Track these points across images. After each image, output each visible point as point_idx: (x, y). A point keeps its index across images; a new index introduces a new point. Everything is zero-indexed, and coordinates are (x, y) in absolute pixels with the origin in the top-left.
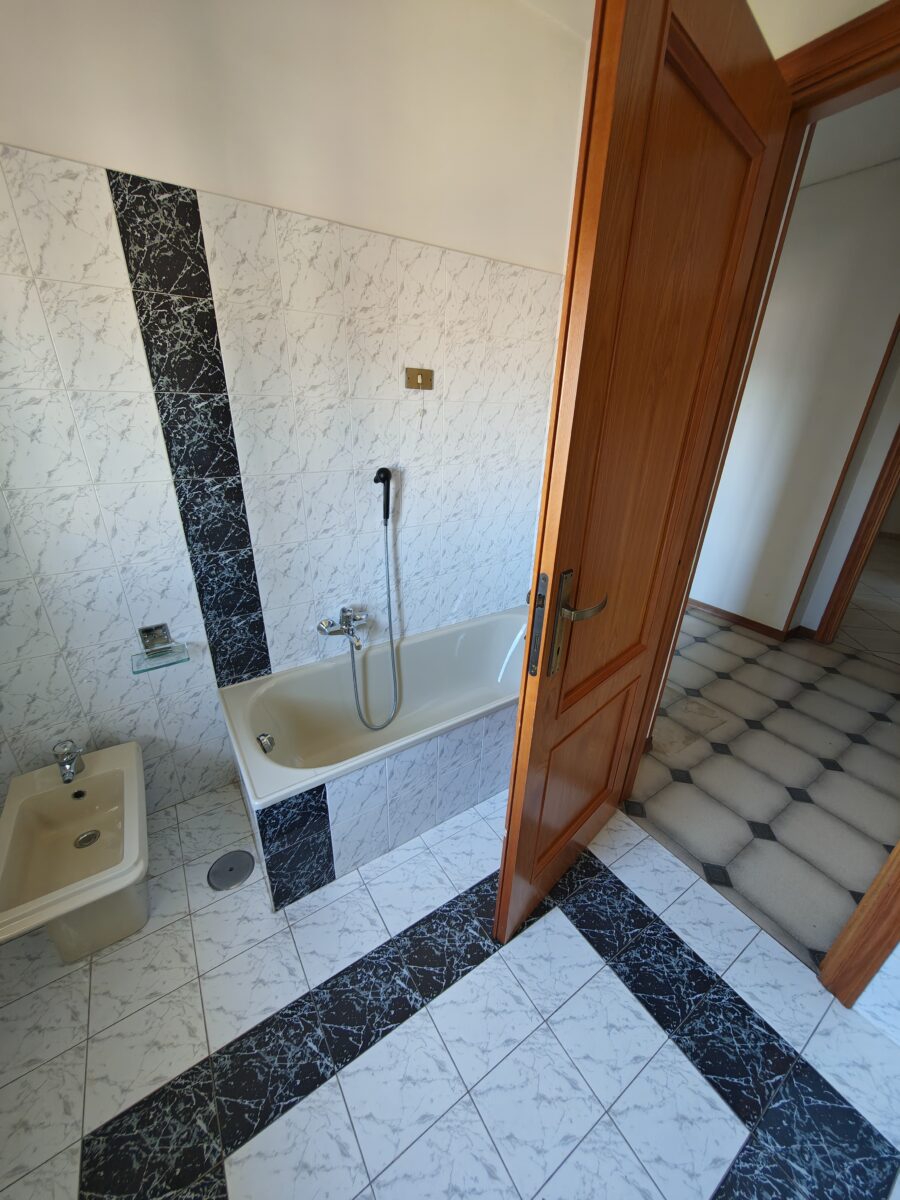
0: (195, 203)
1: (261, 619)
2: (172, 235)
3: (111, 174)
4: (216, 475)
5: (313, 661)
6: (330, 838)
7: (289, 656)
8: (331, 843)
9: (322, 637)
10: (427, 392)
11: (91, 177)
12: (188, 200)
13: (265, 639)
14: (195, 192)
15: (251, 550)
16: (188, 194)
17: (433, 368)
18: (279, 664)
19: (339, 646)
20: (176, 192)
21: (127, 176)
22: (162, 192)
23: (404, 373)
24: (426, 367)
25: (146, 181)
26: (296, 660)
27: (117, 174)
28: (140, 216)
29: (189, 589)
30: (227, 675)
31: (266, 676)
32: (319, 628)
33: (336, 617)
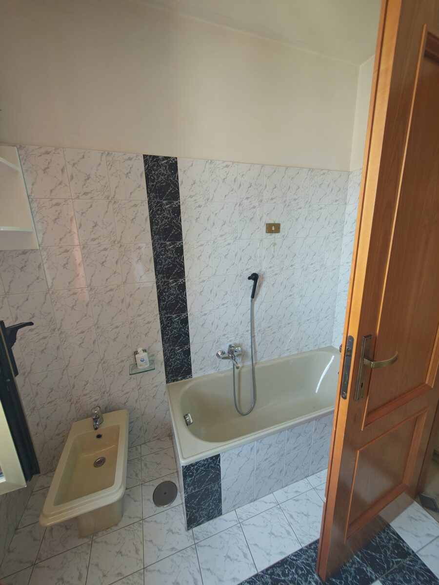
0: (176, 162)
1: (189, 349)
2: (166, 177)
3: (145, 156)
4: (175, 278)
5: (213, 372)
6: (220, 488)
7: (201, 369)
8: (221, 491)
9: (218, 360)
10: (277, 234)
11: (137, 159)
12: (174, 162)
13: (190, 359)
14: (176, 158)
15: (187, 314)
16: (173, 159)
17: (280, 223)
18: (196, 373)
19: (227, 365)
20: (169, 159)
21: (151, 156)
22: (163, 160)
23: (265, 226)
24: (277, 222)
25: (158, 157)
26: (204, 371)
27: (147, 156)
28: (154, 171)
29: (158, 332)
30: (171, 377)
31: (189, 379)
32: (217, 355)
33: (226, 349)
